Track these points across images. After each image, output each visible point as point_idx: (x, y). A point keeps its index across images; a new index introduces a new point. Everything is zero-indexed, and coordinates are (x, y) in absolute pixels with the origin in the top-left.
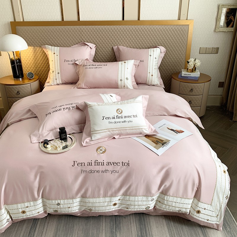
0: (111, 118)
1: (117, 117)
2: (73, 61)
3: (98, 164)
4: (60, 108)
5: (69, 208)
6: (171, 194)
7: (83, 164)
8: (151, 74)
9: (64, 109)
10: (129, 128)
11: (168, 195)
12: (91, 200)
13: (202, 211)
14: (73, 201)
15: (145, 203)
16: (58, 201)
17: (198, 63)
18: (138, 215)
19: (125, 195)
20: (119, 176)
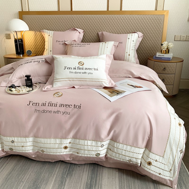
0: (72, 69)
1: (79, 68)
2: (63, 42)
3: (51, 105)
4: (31, 61)
5: (23, 146)
6: (121, 141)
7: (38, 104)
8: (128, 54)
9: (35, 61)
10: (89, 80)
11: (118, 141)
12: (43, 140)
13: (154, 163)
14: (26, 140)
15: (94, 149)
16: (12, 139)
17: (171, 45)
18: (93, 165)
19: (75, 138)
20: (70, 118)
